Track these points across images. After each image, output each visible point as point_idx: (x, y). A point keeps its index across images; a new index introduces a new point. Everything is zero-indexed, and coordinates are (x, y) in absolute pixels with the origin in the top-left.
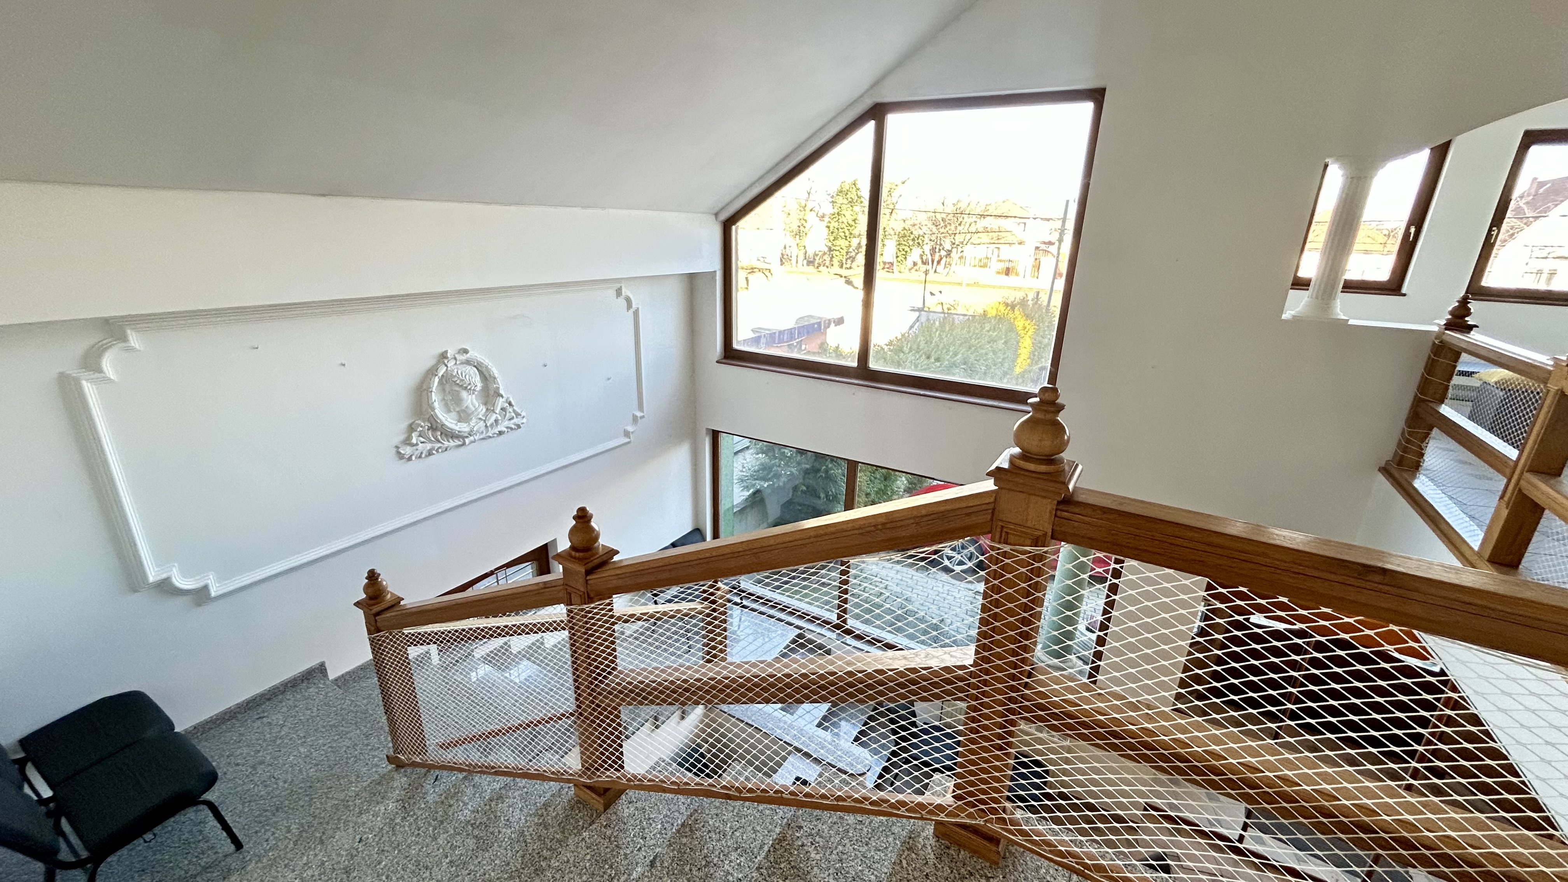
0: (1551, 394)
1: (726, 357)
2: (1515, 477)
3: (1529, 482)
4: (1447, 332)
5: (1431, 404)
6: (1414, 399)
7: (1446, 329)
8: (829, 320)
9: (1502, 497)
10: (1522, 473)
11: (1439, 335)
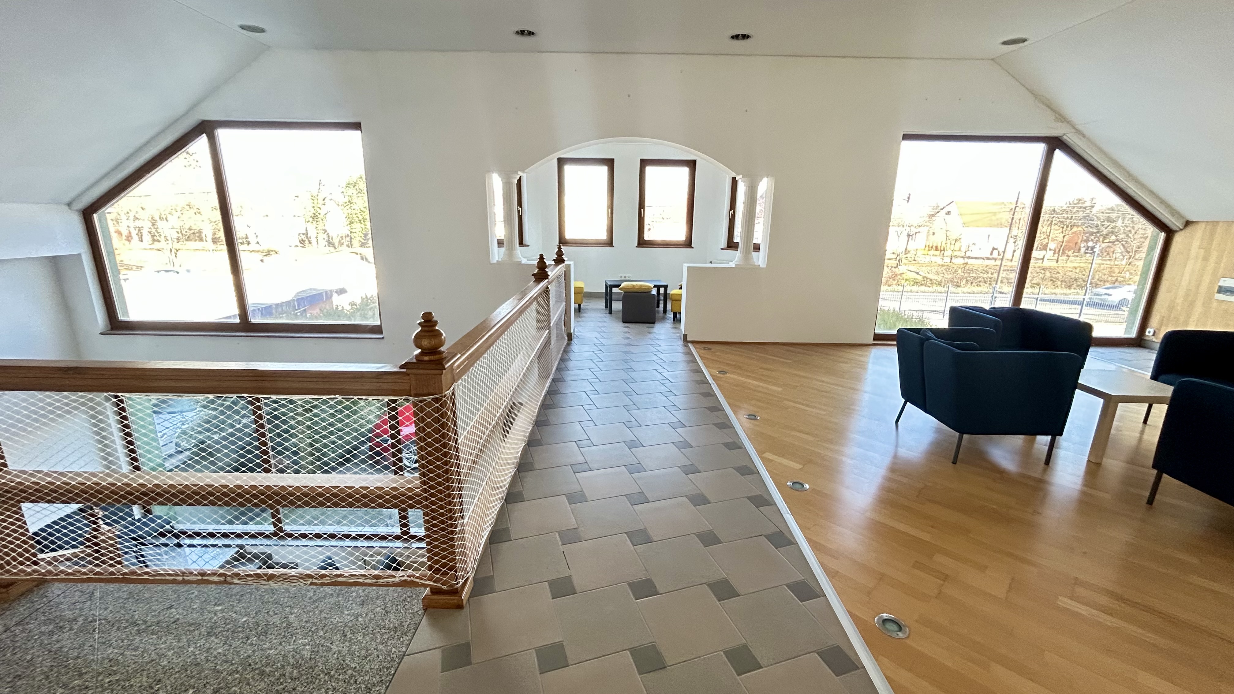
1: (112, 329)
8: (331, 291)
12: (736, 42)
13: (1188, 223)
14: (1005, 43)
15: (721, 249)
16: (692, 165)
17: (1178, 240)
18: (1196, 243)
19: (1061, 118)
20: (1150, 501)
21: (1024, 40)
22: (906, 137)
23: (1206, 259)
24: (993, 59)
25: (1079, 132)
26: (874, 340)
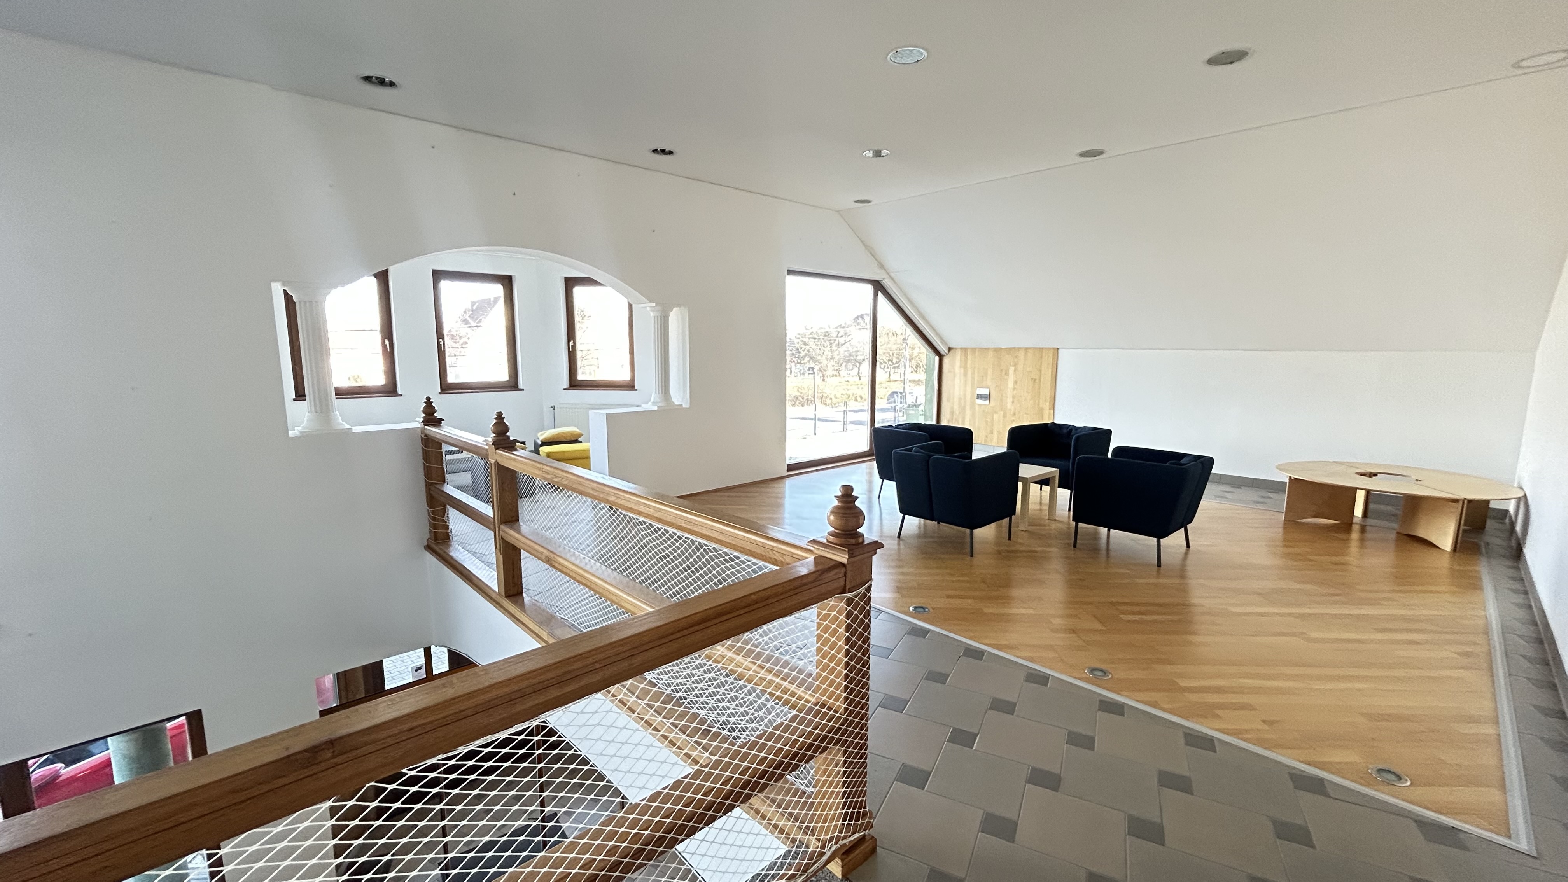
0: (493, 466)
2: (497, 529)
3: (504, 531)
4: (426, 427)
5: (437, 486)
6: (426, 485)
7: (425, 425)
9: (496, 548)
10: (499, 527)
11: (423, 431)
12: (656, 156)
13: (950, 349)
14: (857, 202)
15: (564, 389)
16: (507, 281)
17: (946, 361)
18: (958, 364)
19: (881, 266)
20: (1075, 546)
21: (868, 202)
22: (790, 272)
23: (965, 374)
24: (838, 211)
25: (892, 279)
26: (788, 471)
